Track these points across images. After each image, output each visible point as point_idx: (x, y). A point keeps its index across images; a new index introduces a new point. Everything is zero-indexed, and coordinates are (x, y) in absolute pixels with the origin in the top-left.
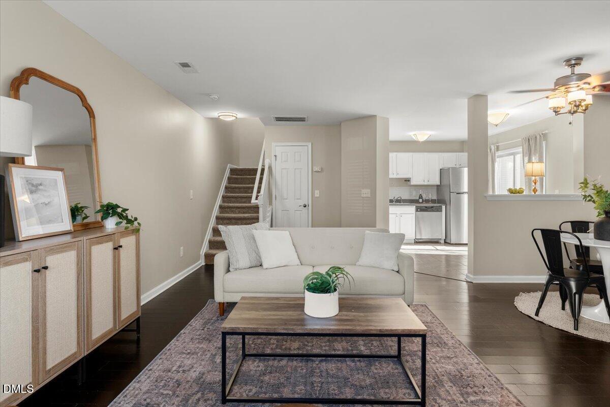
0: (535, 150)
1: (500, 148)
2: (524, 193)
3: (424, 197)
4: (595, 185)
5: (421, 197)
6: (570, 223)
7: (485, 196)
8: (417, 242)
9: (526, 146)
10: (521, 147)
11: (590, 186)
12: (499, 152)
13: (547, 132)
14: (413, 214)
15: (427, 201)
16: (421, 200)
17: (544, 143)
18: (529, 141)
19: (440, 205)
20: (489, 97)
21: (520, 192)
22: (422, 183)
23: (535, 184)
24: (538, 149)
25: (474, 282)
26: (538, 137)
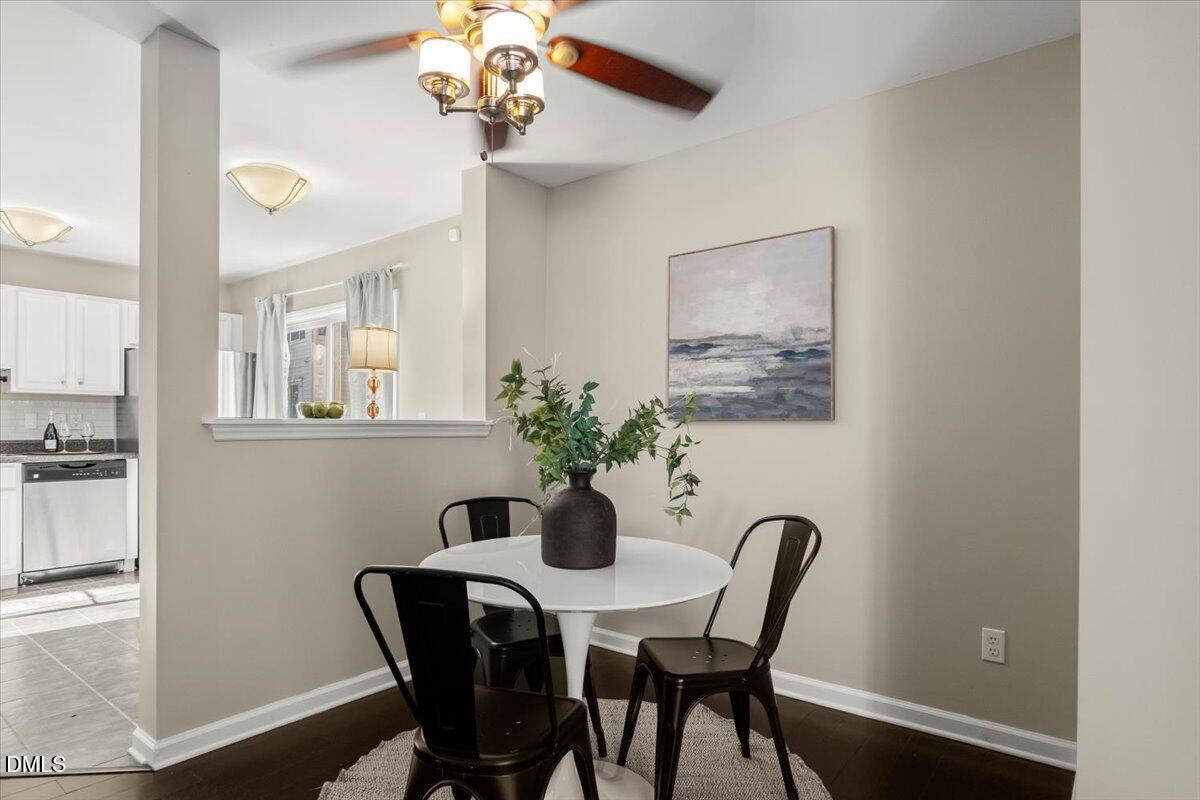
0: (376, 310)
1: (296, 305)
2: (343, 418)
3: (65, 433)
4: (545, 384)
5: (52, 432)
6: (465, 506)
7: (206, 426)
8: (28, 584)
9: (355, 300)
10: (344, 304)
11: (531, 389)
12: (293, 314)
13: (400, 265)
14: (13, 489)
15: (75, 446)
16: (51, 444)
17: (395, 294)
18: (362, 287)
19: (121, 456)
20: (221, 53)
21: (333, 412)
22: (57, 389)
23: (374, 389)
24: (382, 309)
25: (157, 766)
26: (382, 278)
